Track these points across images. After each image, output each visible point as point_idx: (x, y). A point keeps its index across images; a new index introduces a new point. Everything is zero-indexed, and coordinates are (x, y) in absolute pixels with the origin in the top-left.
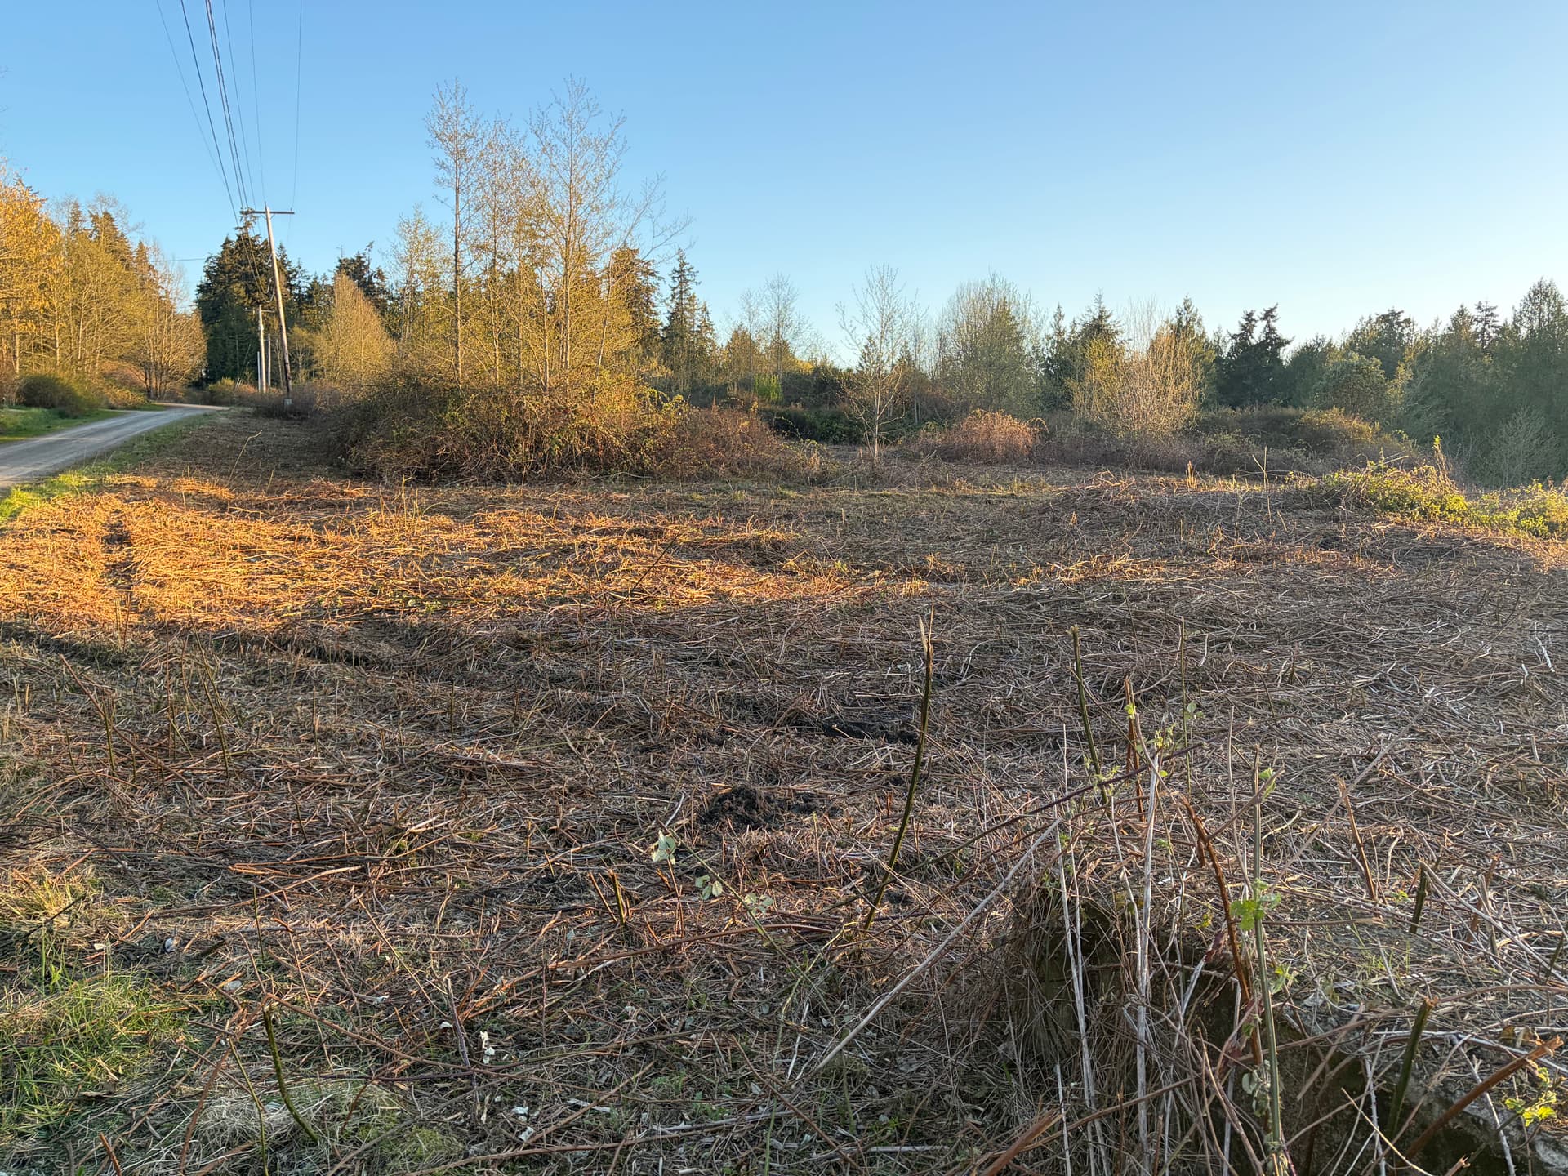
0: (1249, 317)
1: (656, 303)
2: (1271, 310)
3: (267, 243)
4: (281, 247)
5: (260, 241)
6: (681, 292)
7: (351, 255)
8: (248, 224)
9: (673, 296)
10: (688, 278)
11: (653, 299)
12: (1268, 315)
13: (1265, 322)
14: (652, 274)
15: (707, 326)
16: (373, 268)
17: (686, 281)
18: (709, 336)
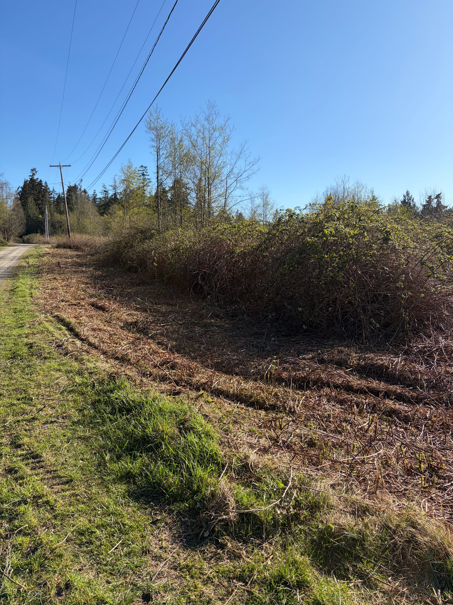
0: (430, 197)
2: (439, 194)
4: (46, 183)
7: (72, 185)
8: (34, 174)
12: (438, 197)
13: (436, 200)
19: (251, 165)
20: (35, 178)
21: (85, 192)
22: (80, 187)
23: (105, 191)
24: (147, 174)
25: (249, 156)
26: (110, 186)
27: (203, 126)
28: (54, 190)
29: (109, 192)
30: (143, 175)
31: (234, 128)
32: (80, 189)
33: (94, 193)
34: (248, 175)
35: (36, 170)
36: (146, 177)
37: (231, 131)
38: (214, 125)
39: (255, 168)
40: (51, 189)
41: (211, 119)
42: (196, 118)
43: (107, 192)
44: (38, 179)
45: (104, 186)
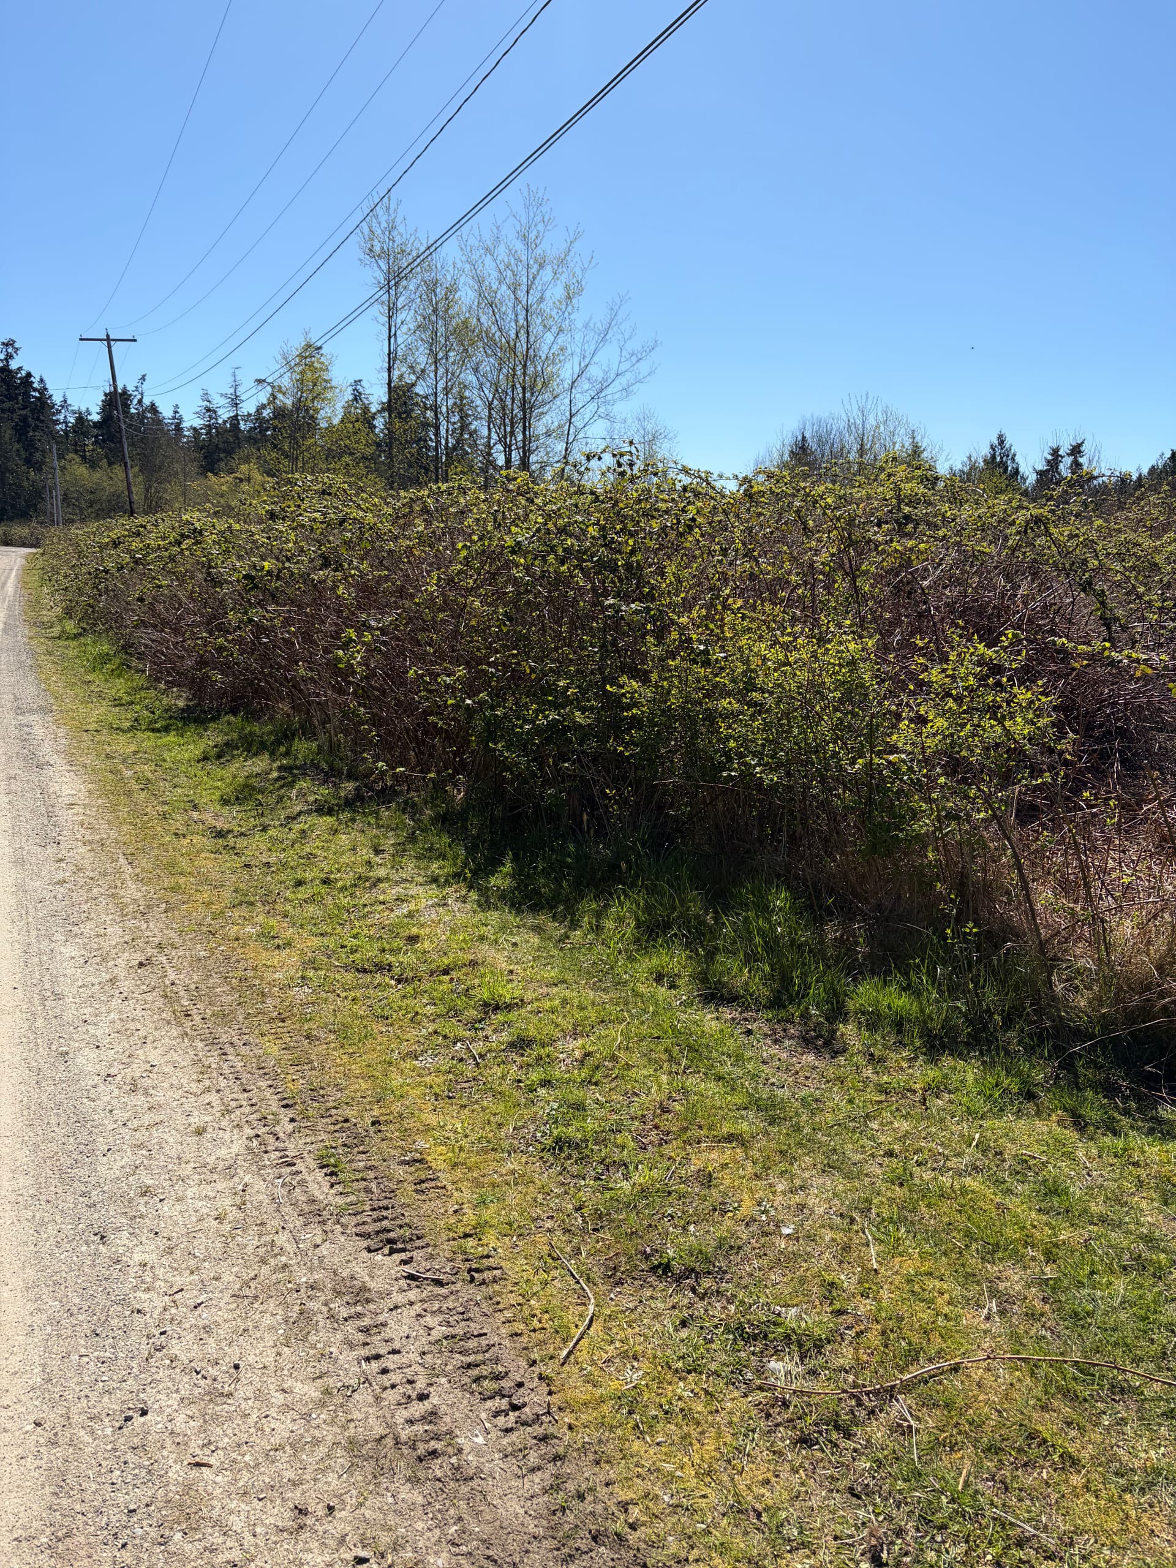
0: (1055, 452)
2: (1080, 445)
3: (29, 375)
4: (42, 380)
5: (23, 373)
12: (1076, 450)
13: (1071, 458)
19: (634, 359)
20: (14, 365)
21: (153, 408)
22: (139, 397)
23: (208, 410)
25: (630, 338)
26: (222, 395)
27: (511, 252)
28: (65, 401)
29: (220, 412)
31: (593, 263)
32: (140, 402)
33: (176, 412)
34: (625, 386)
35: (16, 345)
37: (584, 270)
38: (539, 251)
39: (643, 367)
40: (57, 399)
41: (532, 236)
42: (495, 231)
43: (215, 412)
44: (20, 369)
45: (206, 396)
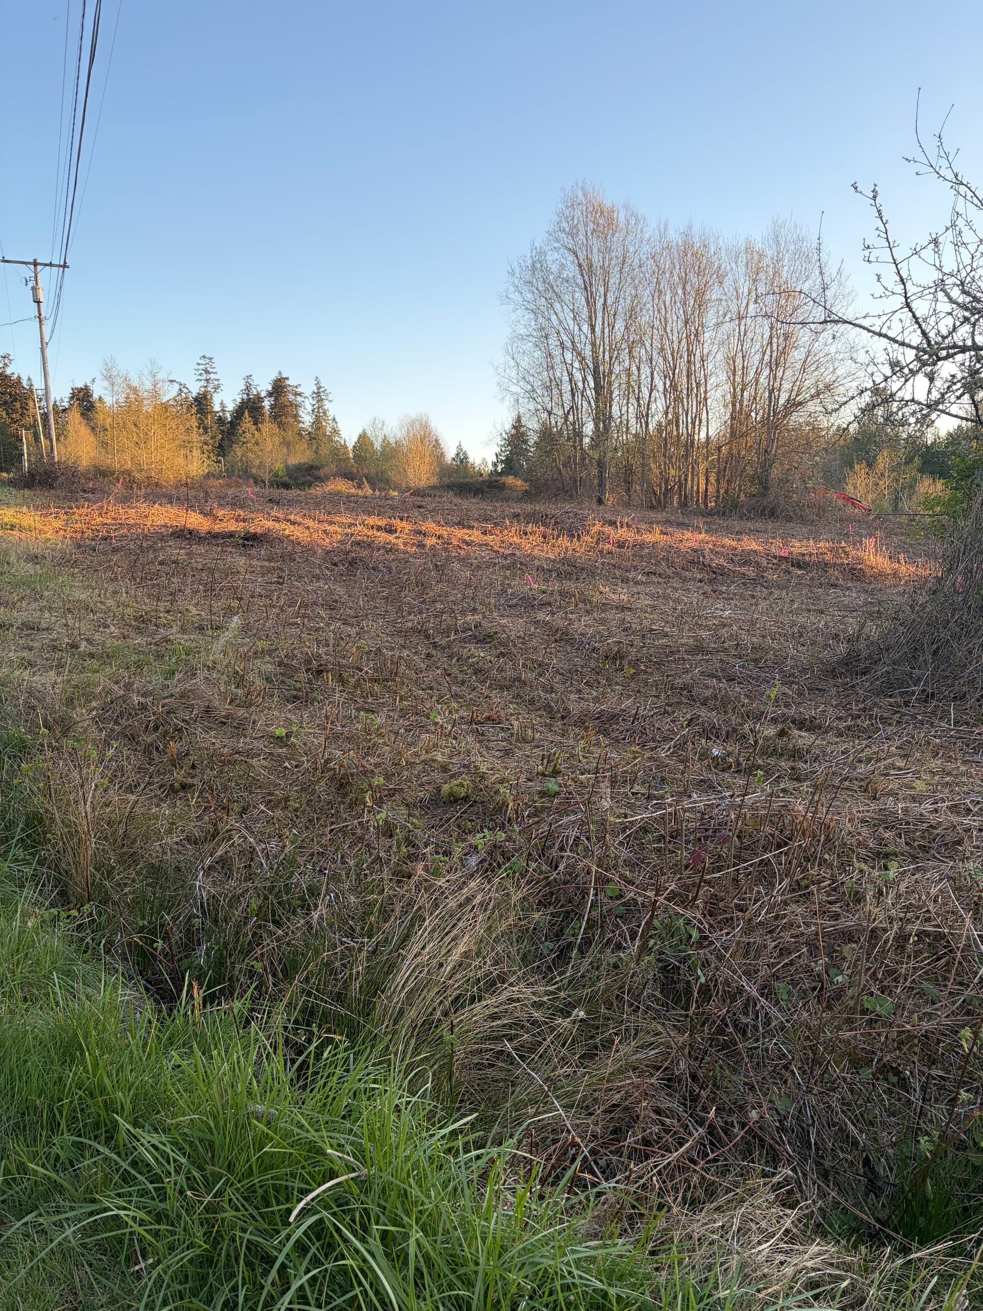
1: (303, 415)
3: (19, 378)
5: (15, 376)
6: (318, 408)
7: (80, 385)
8: (6, 365)
9: (313, 411)
10: (324, 397)
11: (300, 413)
14: (300, 395)
15: (336, 431)
16: (96, 396)
17: (322, 400)
18: (337, 438)
20: (8, 371)
24: (214, 371)
30: (207, 372)
36: (212, 376)
44: (13, 373)
